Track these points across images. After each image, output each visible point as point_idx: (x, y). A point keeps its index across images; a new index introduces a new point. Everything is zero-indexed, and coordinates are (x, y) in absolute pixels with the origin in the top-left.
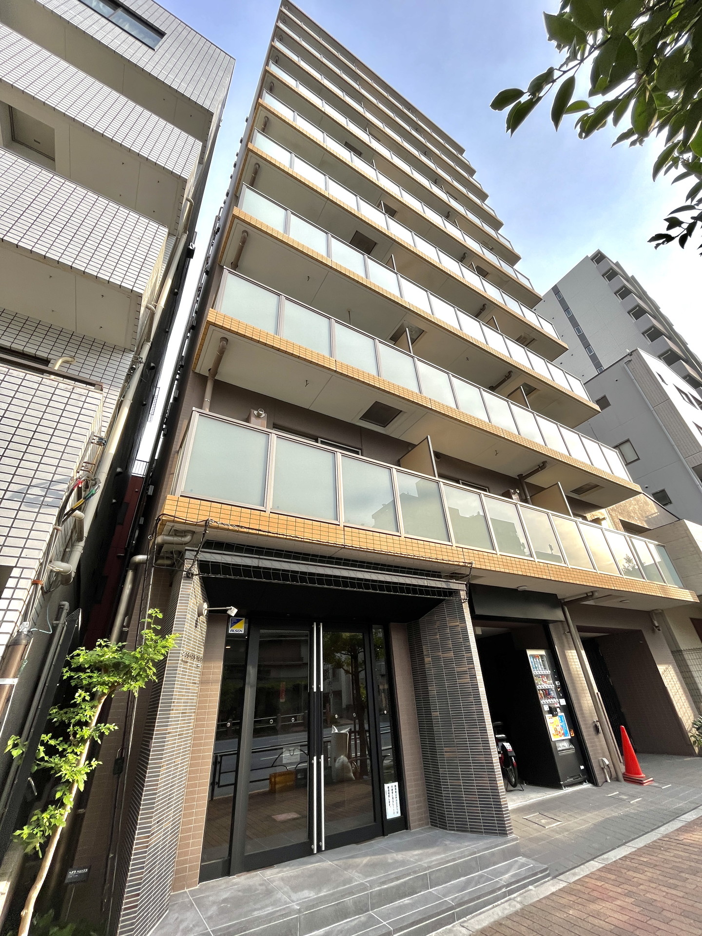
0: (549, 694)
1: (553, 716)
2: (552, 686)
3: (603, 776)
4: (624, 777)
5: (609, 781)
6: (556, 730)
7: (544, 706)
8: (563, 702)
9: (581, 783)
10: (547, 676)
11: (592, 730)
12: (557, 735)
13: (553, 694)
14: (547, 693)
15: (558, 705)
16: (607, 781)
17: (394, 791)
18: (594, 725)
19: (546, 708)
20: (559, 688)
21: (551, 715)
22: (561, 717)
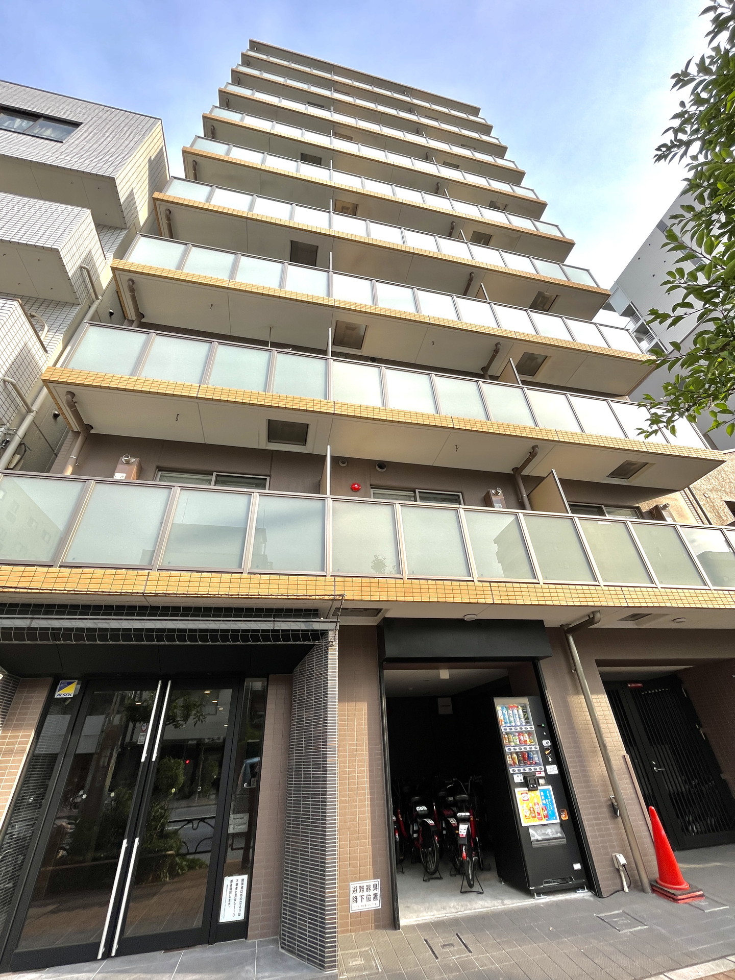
0: (529, 758)
1: (529, 790)
2: (536, 747)
3: (618, 881)
4: (652, 886)
5: (626, 889)
6: (532, 810)
7: (515, 776)
8: (553, 770)
9: (574, 889)
10: (529, 733)
11: (605, 812)
12: (534, 817)
13: (537, 758)
14: (525, 758)
15: (543, 774)
16: (623, 890)
17: (239, 886)
18: (610, 803)
19: (518, 779)
20: (548, 749)
21: (526, 789)
22: (545, 791)
